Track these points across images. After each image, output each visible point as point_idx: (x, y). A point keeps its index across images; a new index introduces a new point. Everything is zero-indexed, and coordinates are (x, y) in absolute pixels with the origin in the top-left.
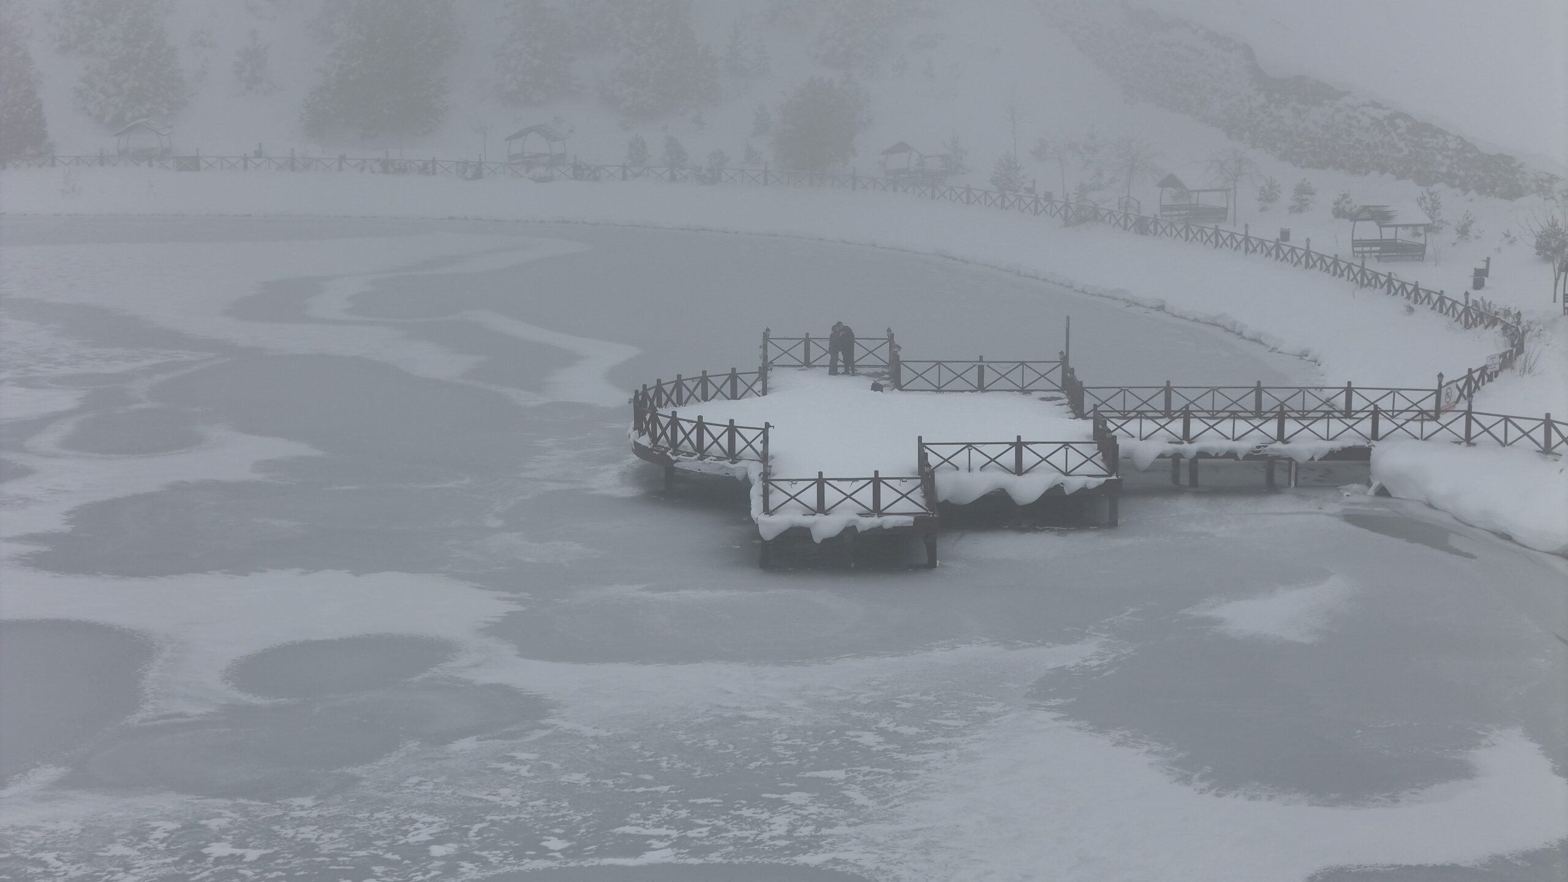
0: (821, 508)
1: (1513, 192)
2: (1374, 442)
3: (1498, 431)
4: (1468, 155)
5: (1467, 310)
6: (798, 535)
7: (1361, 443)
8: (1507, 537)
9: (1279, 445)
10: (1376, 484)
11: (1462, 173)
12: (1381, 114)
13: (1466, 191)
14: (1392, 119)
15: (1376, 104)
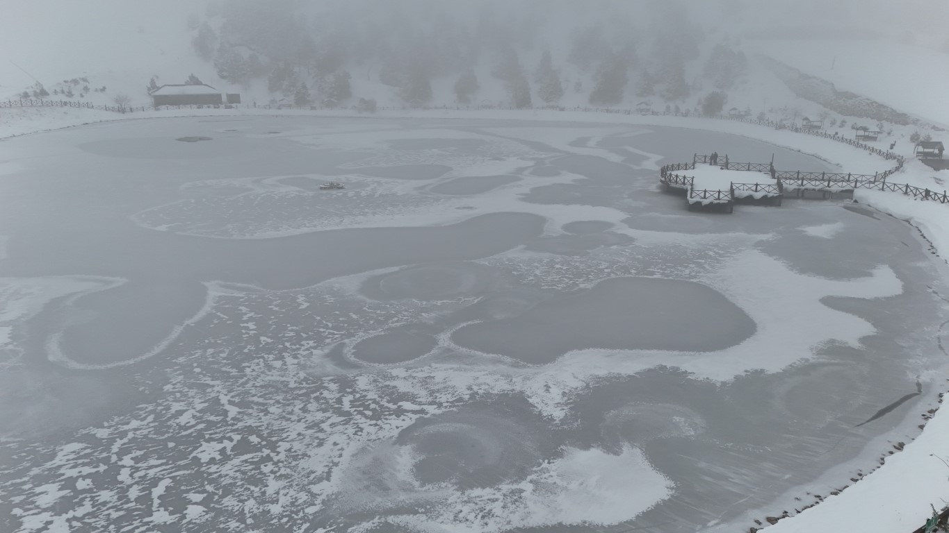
0: (705, 197)
1: (905, 123)
2: (855, 189)
3: (892, 188)
4: (893, 113)
5: (887, 155)
6: (698, 203)
7: (851, 188)
8: (891, 215)
9: (828, 188)
10: (854, 199)
11: (891, 118)
12: (869, 102)
13: (891, 123)
14: (872, 103)
15: (867, 99)
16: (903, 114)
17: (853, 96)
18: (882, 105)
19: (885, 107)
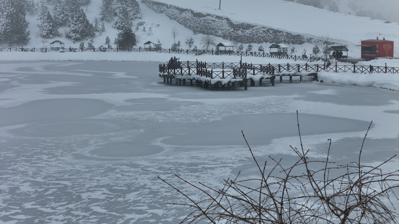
0: (223, 77)
1: (301, 43)
2: (317, 72)
4: (289, 36)
5: (311, 58)
7: (315, 72)
9: (299, 73)
10: (320, 80)
11: (287, 40)
12: (265, 30)
13: (289, 44)
14: (268, 30)
15: (263, 28)
16: (298, 35)
17: (248, 26)
18: (278, 31)
19: (280, 32)
